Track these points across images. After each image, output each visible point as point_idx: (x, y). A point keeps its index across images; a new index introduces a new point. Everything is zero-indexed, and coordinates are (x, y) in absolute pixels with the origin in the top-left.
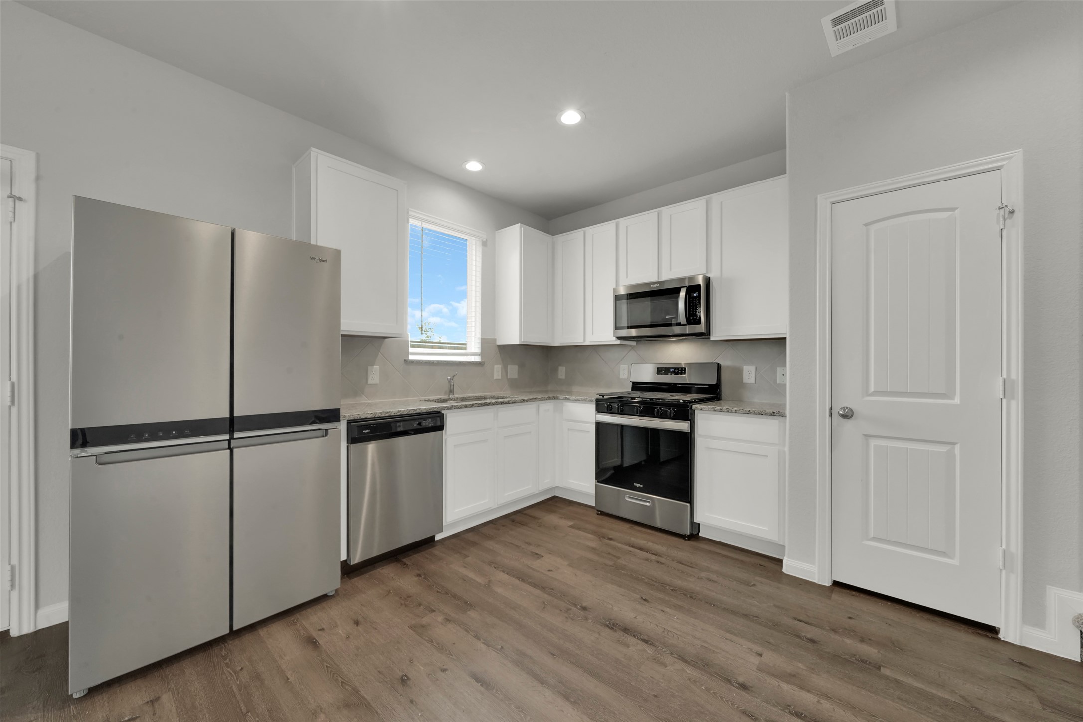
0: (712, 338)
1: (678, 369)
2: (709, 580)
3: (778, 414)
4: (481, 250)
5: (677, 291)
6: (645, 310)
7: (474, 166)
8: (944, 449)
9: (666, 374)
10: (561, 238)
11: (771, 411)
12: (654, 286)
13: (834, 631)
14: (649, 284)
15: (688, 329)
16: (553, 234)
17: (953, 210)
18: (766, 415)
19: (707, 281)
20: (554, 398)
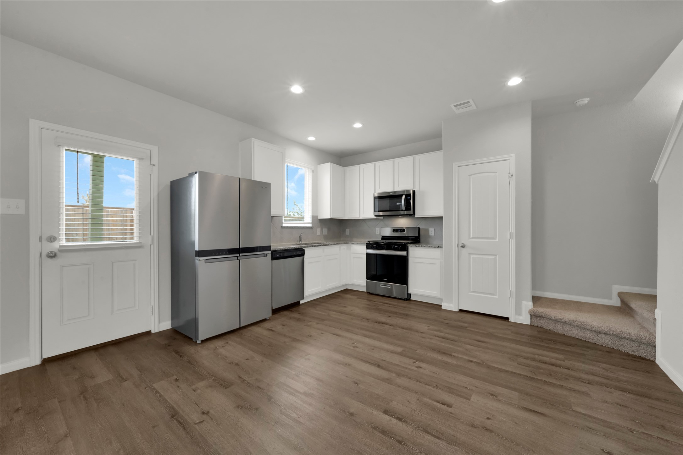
0: (416, 216)
1: (402, 230)
2: (414, 311)
3: (440, 247)
4: (311, 175)
5: (401, 196)
6: (386, 204)
7: (311, 139)
8: (493, 257)
9: (397, 232)
10: (348, 169)
11: (437, 246)
12: (392, 193)
13: (455, 321)
14: (389, 193)
15: (406, 212)
16: (344, 166)
17: (496, 173)
18: (436, 247)
19: (414, 192)
20: (347, 243)
